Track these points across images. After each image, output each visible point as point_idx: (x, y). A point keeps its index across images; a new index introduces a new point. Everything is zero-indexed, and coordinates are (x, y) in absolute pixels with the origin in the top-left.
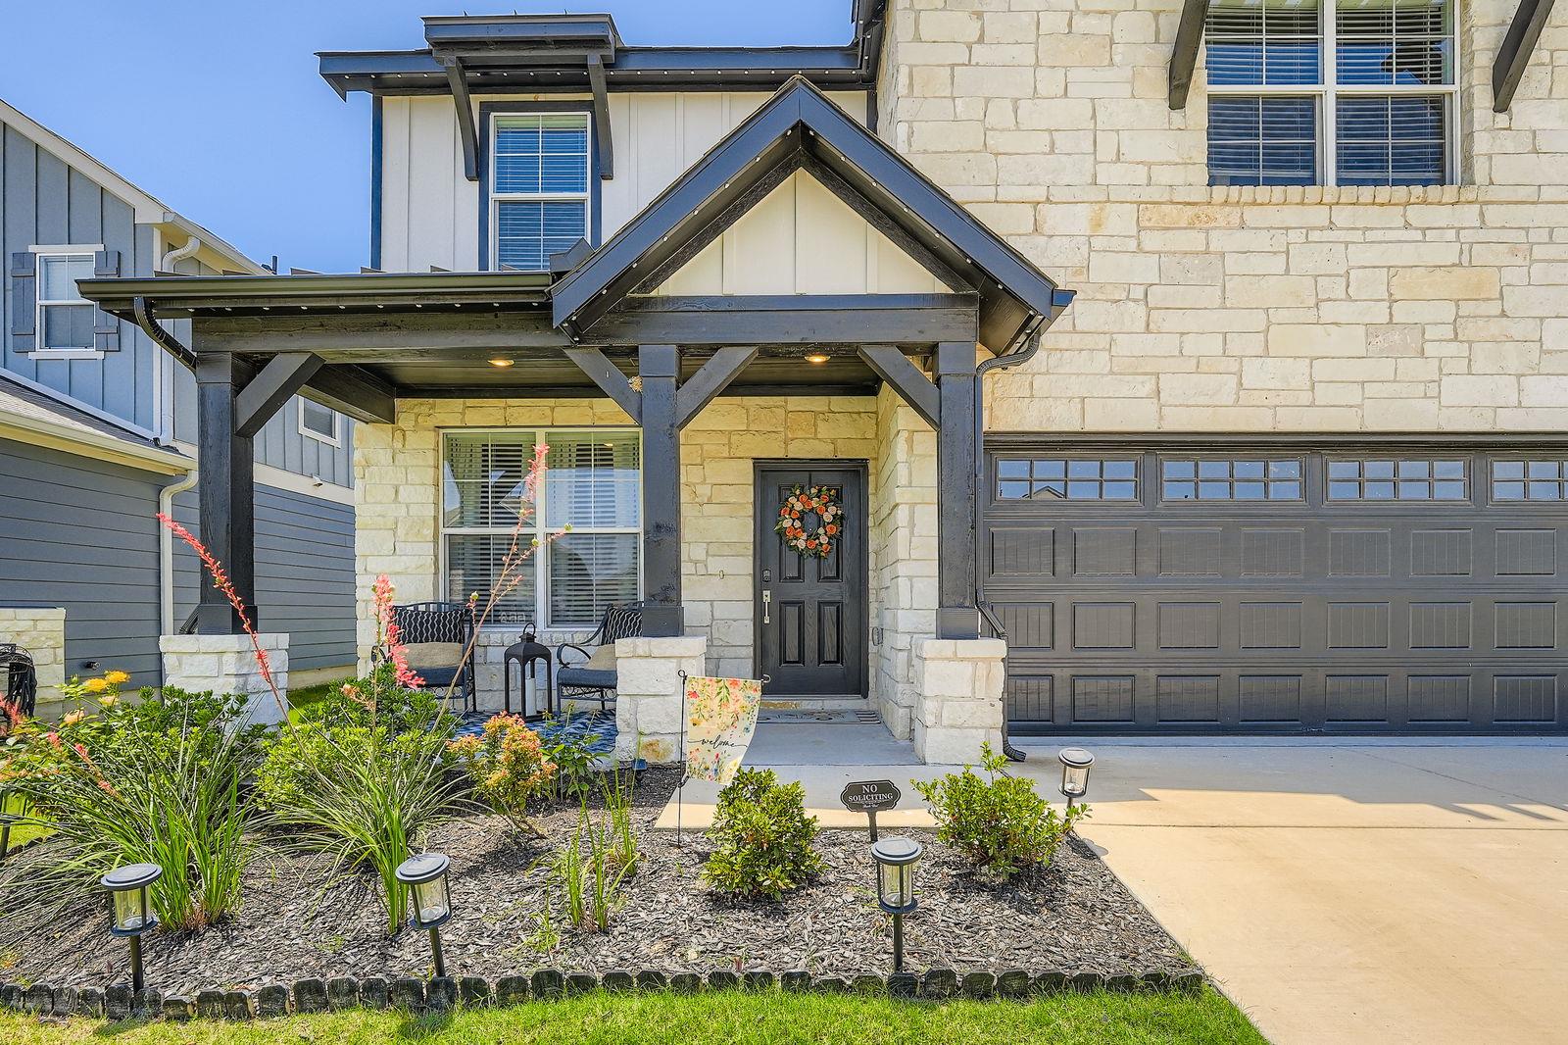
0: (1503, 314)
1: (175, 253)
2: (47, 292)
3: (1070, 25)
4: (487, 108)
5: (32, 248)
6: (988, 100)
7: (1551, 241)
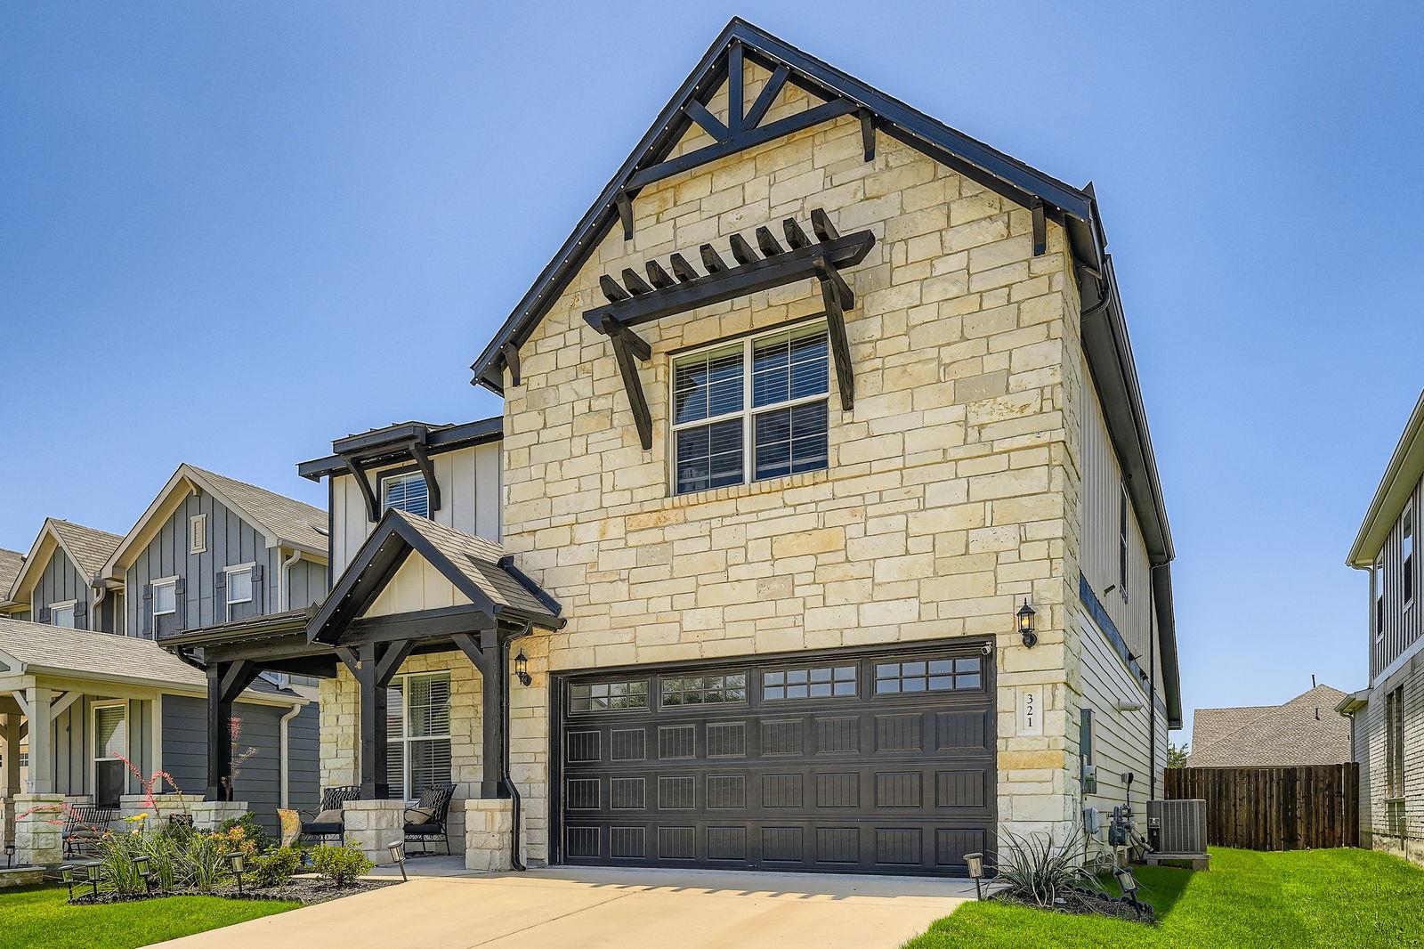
0: (847, 560)
1: (290, 561)
2: (232, 596)
3: (590, 406)
4: (380, 475)
5: (225, 569)
6: (546, 465)
7: (881, 501)
